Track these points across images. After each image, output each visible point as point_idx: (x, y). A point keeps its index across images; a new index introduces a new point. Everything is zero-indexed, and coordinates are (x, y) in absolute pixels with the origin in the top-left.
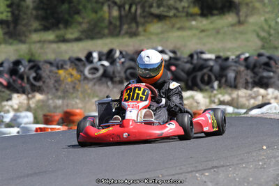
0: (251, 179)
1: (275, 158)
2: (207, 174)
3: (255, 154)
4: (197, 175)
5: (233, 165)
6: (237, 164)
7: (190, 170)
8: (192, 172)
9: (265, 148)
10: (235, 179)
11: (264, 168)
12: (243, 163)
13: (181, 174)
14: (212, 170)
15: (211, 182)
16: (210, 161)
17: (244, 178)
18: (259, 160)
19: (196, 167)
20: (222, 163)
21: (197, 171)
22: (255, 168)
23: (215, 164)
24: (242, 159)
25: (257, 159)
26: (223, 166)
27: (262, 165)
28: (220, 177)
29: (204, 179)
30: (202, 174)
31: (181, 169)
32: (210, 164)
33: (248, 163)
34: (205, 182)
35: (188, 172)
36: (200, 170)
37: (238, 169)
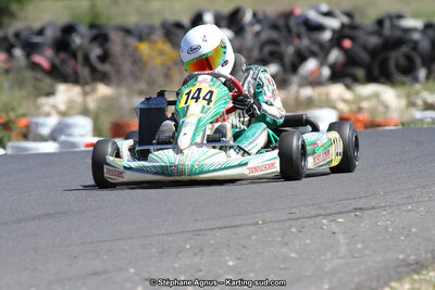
0: (414, 230)
2: (341, 220)
4: (324, 221)
5: (391, 206)
6: (399, 205)
7: (314, 213)
8: (316, 216)
10: (387, 228)
12: (410, 204)
13: (297, 219)
14: (352, 214)
15: (344, 233)
17: (403, 228)
20: (373, 204)
21: (325, 216)
23: (360, 204)
24: (411, 197)
26: (373, 208)
28: (362, 225)
29: (334, 228)
30: (334, 220)
33: (418, 203)
34: (334, 233)
35: (310, 217)
36: (329, 215)
37: (397, 213)
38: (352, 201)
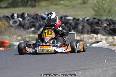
0: (102, 76)
1: (111, 66)
2: (80, 72)
3: (101, 64)
4: (76, 72)
5: (92, 69)
6: (94, 68)
7: (71, 70)
8: (73, 71)
9: (106, 61)
10: (94, 75)
11: (107, 71)
12: (96, 68)
13: (68, 72)
14: (82, 71)
15: (83, 76)
16: (80, 66)
17: (98, 75)
18: (104, 67)
19: (74, 69)
20: (86, 68)
21: (75, 71)
22: (103, 71)
23: (83, 68)
24: (96, 66)
25: (103, 66)
27: (106, 69)
28: (87, 74)
29: (79, 75)
30: (78, 72)
31: (67, 69)
32: (81, 68)
33: (99, 68)
34: (80, 76)
35: (71, 71)
37: (94, 70)
38: (80, 67)
